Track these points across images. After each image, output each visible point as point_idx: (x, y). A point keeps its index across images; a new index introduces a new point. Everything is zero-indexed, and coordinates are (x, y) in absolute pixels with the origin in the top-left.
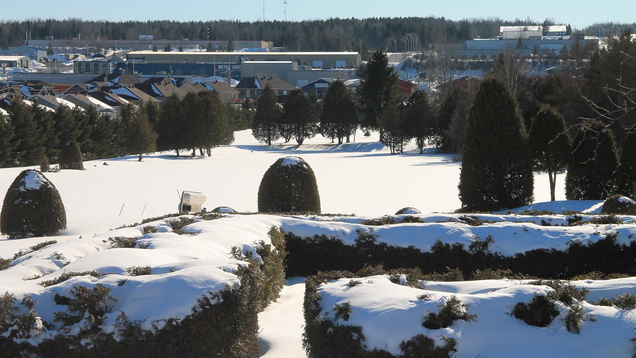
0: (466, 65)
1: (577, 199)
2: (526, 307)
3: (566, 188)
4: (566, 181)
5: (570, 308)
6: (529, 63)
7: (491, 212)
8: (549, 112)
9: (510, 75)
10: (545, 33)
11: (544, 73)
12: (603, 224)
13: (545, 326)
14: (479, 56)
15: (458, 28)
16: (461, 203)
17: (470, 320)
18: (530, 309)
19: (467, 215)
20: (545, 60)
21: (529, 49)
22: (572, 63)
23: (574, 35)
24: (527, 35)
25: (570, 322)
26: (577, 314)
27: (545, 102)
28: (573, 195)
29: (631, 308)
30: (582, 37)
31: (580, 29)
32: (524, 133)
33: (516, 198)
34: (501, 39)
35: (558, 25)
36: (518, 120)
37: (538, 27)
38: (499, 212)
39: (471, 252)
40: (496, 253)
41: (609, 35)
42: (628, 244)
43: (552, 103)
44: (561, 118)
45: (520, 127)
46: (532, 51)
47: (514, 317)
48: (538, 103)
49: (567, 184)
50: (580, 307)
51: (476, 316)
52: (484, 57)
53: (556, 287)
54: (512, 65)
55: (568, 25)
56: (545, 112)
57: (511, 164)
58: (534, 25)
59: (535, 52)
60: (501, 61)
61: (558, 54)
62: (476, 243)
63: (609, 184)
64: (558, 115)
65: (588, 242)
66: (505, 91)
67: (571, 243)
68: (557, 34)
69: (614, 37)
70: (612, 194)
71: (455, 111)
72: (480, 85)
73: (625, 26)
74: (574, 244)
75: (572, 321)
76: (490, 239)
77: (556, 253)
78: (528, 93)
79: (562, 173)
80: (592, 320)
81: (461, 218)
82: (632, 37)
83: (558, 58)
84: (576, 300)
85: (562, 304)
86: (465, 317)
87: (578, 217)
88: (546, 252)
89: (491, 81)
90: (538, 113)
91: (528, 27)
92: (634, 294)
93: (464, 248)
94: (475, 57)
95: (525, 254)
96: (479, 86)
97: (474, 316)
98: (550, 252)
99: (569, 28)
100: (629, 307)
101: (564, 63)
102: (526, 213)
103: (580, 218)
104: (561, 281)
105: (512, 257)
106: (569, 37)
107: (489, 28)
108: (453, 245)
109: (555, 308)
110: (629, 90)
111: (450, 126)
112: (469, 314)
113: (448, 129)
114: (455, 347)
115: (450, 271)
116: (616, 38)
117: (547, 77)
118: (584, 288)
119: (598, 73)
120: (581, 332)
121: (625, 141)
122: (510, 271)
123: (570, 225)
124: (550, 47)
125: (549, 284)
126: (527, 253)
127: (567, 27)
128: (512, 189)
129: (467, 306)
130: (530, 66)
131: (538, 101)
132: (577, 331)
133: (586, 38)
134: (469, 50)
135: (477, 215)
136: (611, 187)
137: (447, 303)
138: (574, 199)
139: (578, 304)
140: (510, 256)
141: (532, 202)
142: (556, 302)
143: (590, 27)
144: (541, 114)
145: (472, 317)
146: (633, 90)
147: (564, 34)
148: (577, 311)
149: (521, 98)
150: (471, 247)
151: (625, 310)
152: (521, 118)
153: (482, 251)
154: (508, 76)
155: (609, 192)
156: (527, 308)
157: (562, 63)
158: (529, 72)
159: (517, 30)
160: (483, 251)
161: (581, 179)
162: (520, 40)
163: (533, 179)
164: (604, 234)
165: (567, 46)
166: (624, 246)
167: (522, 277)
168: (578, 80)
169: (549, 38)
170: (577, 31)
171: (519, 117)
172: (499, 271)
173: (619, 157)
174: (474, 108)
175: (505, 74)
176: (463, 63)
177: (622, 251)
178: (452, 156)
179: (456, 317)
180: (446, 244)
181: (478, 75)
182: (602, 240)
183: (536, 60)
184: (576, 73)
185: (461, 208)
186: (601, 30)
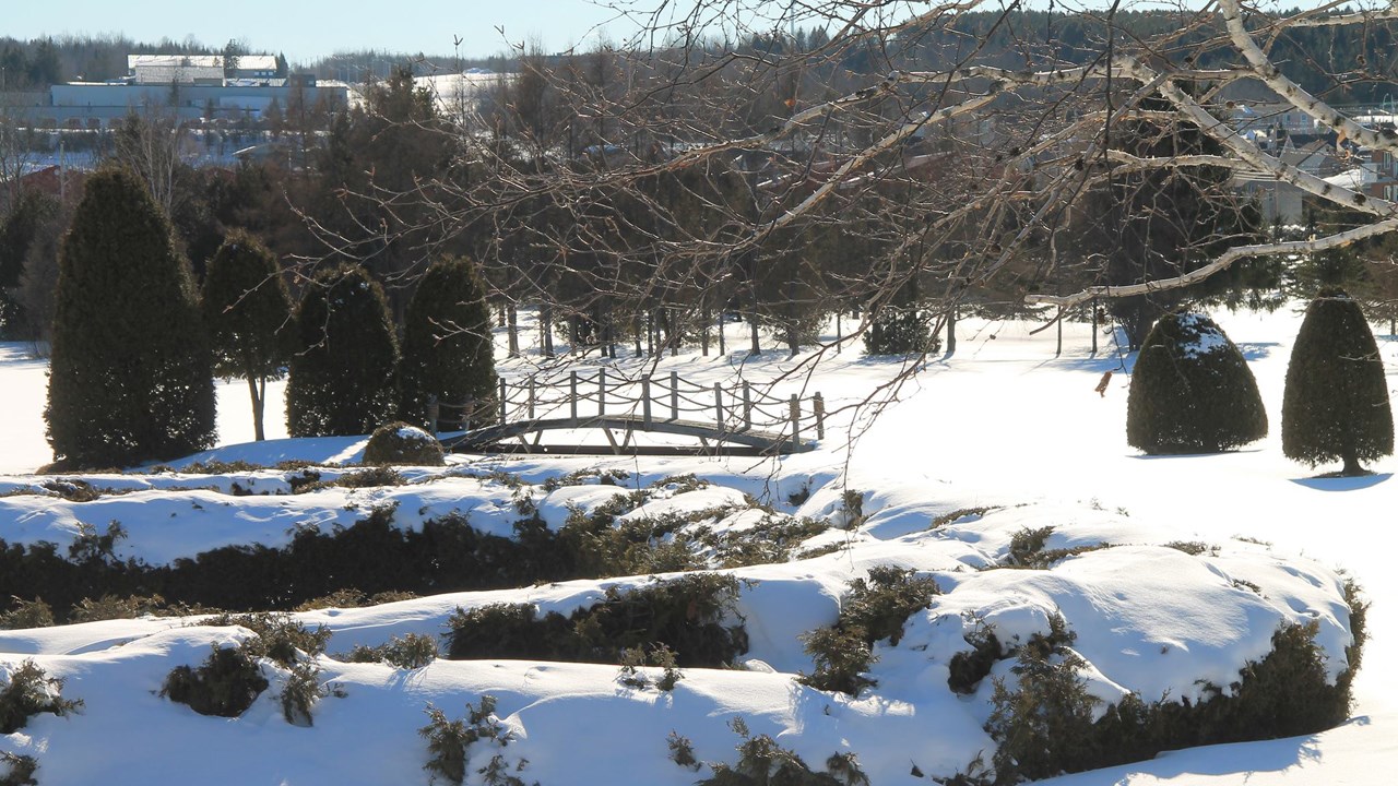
0: (53, 141)
1: (312, 434)
2: (195, 675)
3: (289, 412)
4: (288, 395)
5: (291, 672)
6: (197, 138)
7: (120, 469)
8: (243, 245)
9: (155, 164)
10: (231, 71)
11: (231, 160)
12: (365, 486)
13: (237, 715)
14: (83, 121)
15: (31, 58)
16: (52, 451)
17: (69, 712)
18: (204, 678)
19: (64, 477)
20: (233, 131)
21: (195, 106)
22: (292, 139)
23: (293, 76)
24: (190, 75)
25: (292, 701)
26: (308, 683)
27: (236, 224)
28: (303, 426)
29: (420, 663)
30: (311, 83)
31: (306, 64)
32: (191, 290)
33: (177, 436)
34: (131, 83)
35: (257, 54)
36: (176, 263)
37: (213, 57)
38: (138, 470)
39: (73, 561)
40: (132, 561)
41: (365, 77)
42: (418, 528)
43: (252, 227)
44: (272, 259)
45: (182, 279)
46: (202, 112)
47: (167, 698)
48: (221, 227)
49: (290, 402)
50: (313, 668)
51: (80, 703)
52: (94, 123)
53: (262, 629)
54: (158, 142)
55: (279, 56)
56: (234, 246)
57: (163, 361)
58: (206, 53)
59: (210, 113)
60: (132, 132)
61: (260, 118)
62: (85, 540)
63: (380, 399)
64: (264, 253)
65: (334, 527)
66: (143, 200)
67: (297, 530)
68: (257, 74)
69: (379, 84)
70: (386, 423)
71: (32, 244)
72: (86, 186)
73: (401, 59)
74: (304, 532)
75: (296, 700)
76: (118, 530)
77: (265, 555)
78: (197, 203)
79: (278, 379)
80: (338, 694)
81: (49, 486)
82: (415, 83)
83: (259, 127)
84: (305, 654)
85: (273, 664)
86: (55, 707)
87: (311, 473)
88: (243, 551)
89: (111, 177)
90: (220, 247)
91: (191, 57)
92: (427, 635)
93: (57, 553)
94: (73, 124)
95: (198, 559)
96: (84, 189)
97: (76, 703)
98: (252, 553)
99: (281, 61)
100: (417, 662)
101: (275, 139)
102: (199, 468)
103: (317, 476)
104: (272, 613)
105: (168, 566)
106: (283, 80)
107: (103, 59)
108: (32, 547)
109: (259, 673)
110: (391, 196)
111: (22, 279)
112: (66, 699)
113: (17, 285)
114: (33, 776)
115: (21, 605)
116: (384, 84)
117: (238, 169)
118: (321, 628)
119: (348, 160)
120: (315, 722)
121: (408, 306)
122: (158, 597)
123: (294, 492)
124: (243, 102)
125: (246, 623)
126: (202, 556)
127: (276, 59)
128: (169, 416)
129: (59, 681)
130: (201, 144)
131: (219, 223)
132: (308, 719)
133: (319, 84)
134: (60, 106)
135: (85, 476)
136: (384, 407)
137: (14, 677)
138: (306, 436)
139: (308, 663)
140: (164, 565)
141: (213, 445)
142: (261, 661)
143: (327, 61)
144: (228, 250)
145: (71, 706)
146: (399, 194)
147: (270, 74)
148: (306, 676)
149: (183, 217)
150: (74, 550)
151: (409, 668)
152: (184, 260)
153: (98, 556)
154: (150, 165)
155: (381, 418)
156: (196, 678)
157: (271, 137)
158: (196, 157)
159: (165, 64)
160: (103, 558)
161: (319, 392)
162: (175, 86)
163: (214, 394)
164: (367, 509)
165: (281, 101)
166: (411, 533)
167: (186, 610)
168: (305, 176)
169: (239, 84)
170: (300, 69)
171: (177, 256)
172: (135, 600)
173: (398, 342)
174: (73, 238)
175: (144, 162)
176: (46, 136)
177: (406, 543)
178: (30, 347)
179: (35, 709)
180: (14, 544)
181: (84, 164)
182: (364, 521)
183: (212, 131)
184: (303, 160)
185: (51, 462)
186: (352, 68)
